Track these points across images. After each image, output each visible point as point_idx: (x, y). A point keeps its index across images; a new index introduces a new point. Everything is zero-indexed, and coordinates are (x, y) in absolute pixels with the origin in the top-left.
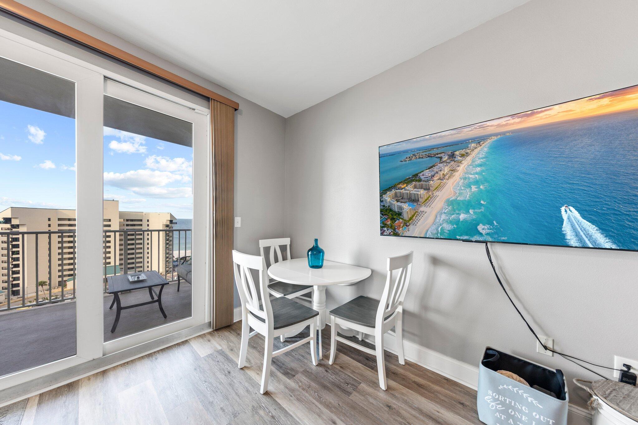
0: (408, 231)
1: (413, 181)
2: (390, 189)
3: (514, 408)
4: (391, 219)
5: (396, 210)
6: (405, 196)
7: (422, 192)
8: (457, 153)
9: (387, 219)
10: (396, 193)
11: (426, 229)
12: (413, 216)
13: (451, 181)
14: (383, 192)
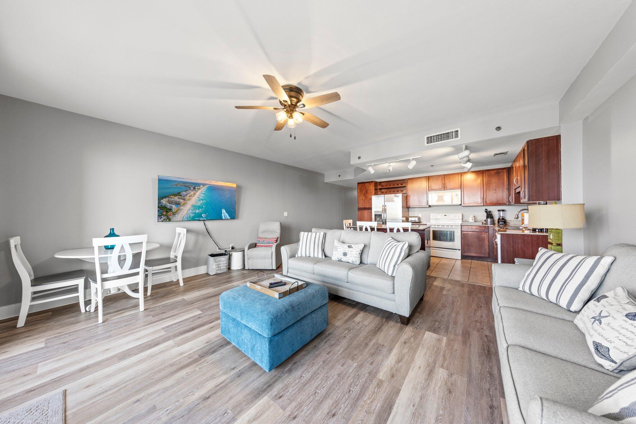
0: (175, 217)
1: (177, 195)
2: (165, 197)
3: (219, 264)
4: (166, 212)
5: (169, 208)
6: (173, 202)
7: (182, 201)
8: (196, 187)
9: (163, 212)
10: (169, 200)
11: (183, 216)
12: (177, 210)
13: (194, 198)
14: (160, 198)
